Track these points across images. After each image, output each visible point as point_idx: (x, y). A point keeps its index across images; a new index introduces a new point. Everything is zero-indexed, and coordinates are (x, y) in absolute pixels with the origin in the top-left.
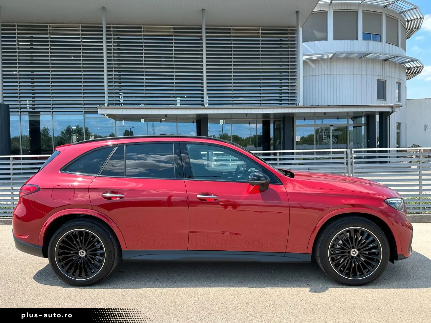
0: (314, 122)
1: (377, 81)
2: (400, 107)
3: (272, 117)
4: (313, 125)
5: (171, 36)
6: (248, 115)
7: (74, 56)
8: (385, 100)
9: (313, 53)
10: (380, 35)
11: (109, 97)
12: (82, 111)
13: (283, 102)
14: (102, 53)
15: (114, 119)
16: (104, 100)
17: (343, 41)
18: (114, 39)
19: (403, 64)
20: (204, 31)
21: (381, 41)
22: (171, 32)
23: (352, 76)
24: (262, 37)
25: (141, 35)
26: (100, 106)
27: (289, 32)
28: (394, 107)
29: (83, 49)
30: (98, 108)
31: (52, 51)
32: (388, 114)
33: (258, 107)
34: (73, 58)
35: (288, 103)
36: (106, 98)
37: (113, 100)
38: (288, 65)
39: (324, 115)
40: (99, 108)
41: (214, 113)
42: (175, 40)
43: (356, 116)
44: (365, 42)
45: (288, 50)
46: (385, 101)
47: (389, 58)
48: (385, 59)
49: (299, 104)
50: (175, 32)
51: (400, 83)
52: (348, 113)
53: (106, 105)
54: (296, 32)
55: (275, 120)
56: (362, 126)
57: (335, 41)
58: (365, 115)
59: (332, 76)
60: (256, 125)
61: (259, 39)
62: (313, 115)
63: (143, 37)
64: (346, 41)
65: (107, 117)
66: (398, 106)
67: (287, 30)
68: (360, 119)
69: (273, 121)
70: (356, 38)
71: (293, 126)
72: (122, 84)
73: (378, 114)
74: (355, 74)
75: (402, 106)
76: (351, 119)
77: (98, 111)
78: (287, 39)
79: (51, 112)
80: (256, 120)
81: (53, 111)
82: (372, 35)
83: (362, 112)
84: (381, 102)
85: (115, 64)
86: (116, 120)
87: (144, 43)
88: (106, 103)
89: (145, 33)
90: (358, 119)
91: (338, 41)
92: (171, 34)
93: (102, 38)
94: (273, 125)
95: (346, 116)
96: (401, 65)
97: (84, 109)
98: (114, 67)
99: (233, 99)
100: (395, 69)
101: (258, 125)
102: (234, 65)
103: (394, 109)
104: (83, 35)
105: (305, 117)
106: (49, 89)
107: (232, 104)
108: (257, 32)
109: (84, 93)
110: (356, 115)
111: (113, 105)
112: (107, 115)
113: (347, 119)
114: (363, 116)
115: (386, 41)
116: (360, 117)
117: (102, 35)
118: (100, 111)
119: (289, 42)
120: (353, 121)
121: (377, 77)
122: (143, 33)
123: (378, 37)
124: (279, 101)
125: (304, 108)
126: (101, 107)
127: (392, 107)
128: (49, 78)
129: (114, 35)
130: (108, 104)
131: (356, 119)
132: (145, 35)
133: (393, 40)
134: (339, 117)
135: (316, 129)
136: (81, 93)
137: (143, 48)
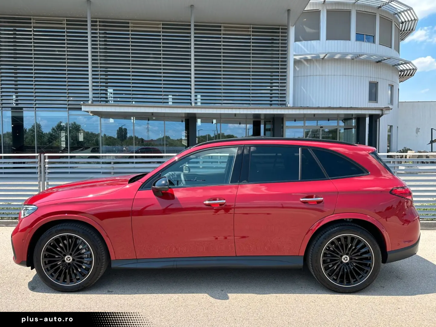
0: (304, 124)
1: (369, 83)
2: (390, 110)
3: (262, 117)
4: (303, 126)
5: (160, 32)
6: (236, 115)
7: (59, 51)
8: (377, 102)
9: (308, 53)
10: (374, 36)
11: (93, 93)
12: (67, 108)
13: (273, 102)
14: (87, 48)
15: (99, 116)
16: (88, 97)
17: (336, 41)
18: (100, 33)
19: (396, 66)
20: (192, 27)
21: (374, 42)
22: (160, 28)
23: (344, 77)
24: (253, 35)
25: (129, 31)
26: (83, 103)
27: (280, 31)
28: (383, 110)
29: (68, 44)
30: (81, 105)
31: (35, 45)
32: (378, 116)
33: (247, 108)
34: (57, 53)
35: (278, 104)
36: (91, 95)
37: (99, 97)
38: (278, 65)
39: (313, 117)
40: (83, 105)
41: (202, 112)
42: (163, 36)
43: (347, 119)
44: (358, 42)
45: (278, 49)
46: (377, 104)
47: (382, 60)
48: (378, 61)
49: (288, 105)
50: (163, 28)
51: (393, 86)
52: (338, 115)
53: (90, 102)
54: (287, 31)
55: (265, 120)
56: (352, 129)
57: (328, 41)
58: (356, 117)
59: (324, 77)
60: (245, 125)
61: (249, 37)
62: (303, 117)
63: (130, 32)
64: (339, 41)
65: (91, 114)
66: (388, 109)
67: (279, 29)
68: (351, 121)
69: (264, 121)
70: (349, 39)
71: (283, 127)
72: (109, 81)
73: (368, 116)
74: (347, 76)
75: (392, 109)
76: (342, 121)
77: (81, 108)
78: (278, 38)
79: (33, 107)
80: (245, 120)
81: (36, 108)
82: (365, 35)
83: (352, 115)
84: (373, 104)
85: (100, 60)
86: (101, 118)
87: (131, 39)
88: (90, 100)
89: (132, 29)
90: (349, 121)
91: (330, 41)
92: (159, 30)
93: (87, 33)
94: (263, 125)
95: (336, 117)
96: (394, 67)
97: (68, 106)
98: (100, 63)
99: (222, 99)
100: (388, 71)
101: (248, 126)
102: (224, 64)
103: (383, 112)
104: (67, 28)
105: (295, 118)
106: (32, 85)
107: (221, 103)
108: (248, 30)
109: (69, 89)
110: (346, 117)
111: (99, 102)
112: (91, 113)
113: (337, 121)
114: (354, 118)
115: (379, 42)
116: (351, 119)
117: (87, 29)
118: (84, 108)
119: (280, 41)
120: (344, 123)
121: (369, 78)
122: (130, 29)
123: (371, 39)
124: (269, 101)
125: (293, 109)
126: (85, 104)
127: (382, 110)
128: (32, 73)
129: (100, 30)
130: (92, 101)
131: (347, 121)
132: (132, 31)
133: (386, 42)
134: (330, 119)
135: (306, 131)
136: (66, 89)
137: (130, 44)
